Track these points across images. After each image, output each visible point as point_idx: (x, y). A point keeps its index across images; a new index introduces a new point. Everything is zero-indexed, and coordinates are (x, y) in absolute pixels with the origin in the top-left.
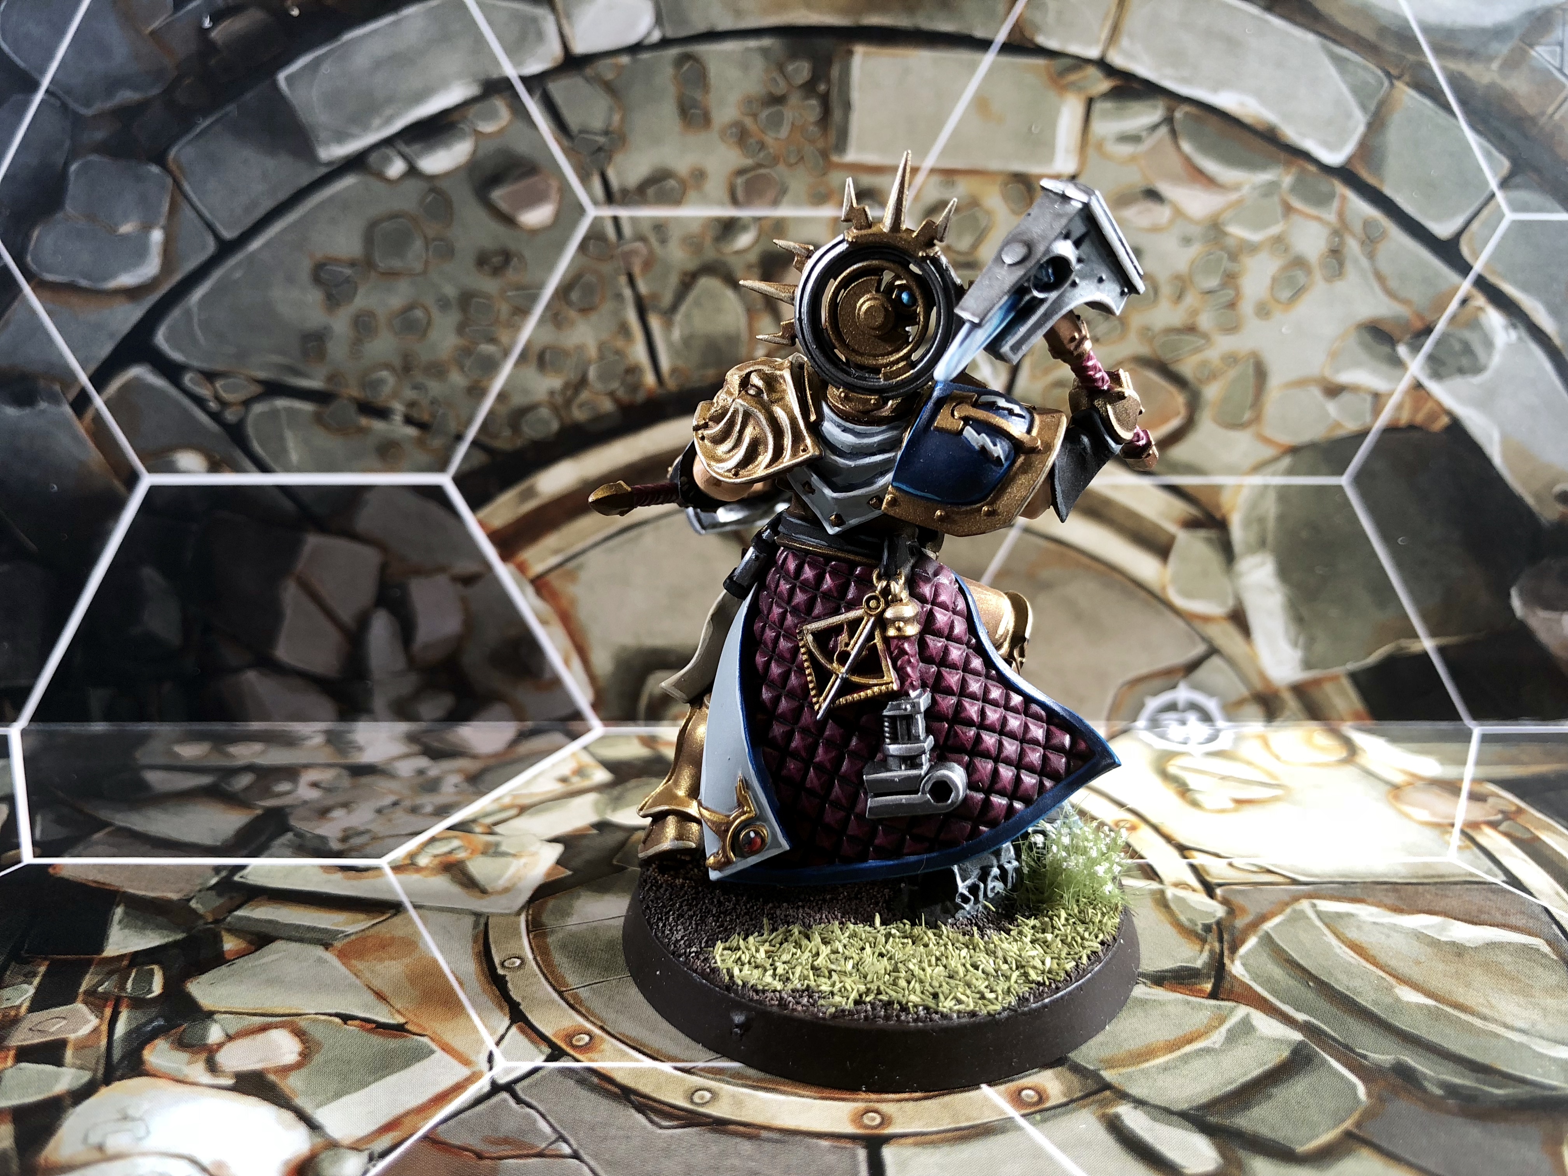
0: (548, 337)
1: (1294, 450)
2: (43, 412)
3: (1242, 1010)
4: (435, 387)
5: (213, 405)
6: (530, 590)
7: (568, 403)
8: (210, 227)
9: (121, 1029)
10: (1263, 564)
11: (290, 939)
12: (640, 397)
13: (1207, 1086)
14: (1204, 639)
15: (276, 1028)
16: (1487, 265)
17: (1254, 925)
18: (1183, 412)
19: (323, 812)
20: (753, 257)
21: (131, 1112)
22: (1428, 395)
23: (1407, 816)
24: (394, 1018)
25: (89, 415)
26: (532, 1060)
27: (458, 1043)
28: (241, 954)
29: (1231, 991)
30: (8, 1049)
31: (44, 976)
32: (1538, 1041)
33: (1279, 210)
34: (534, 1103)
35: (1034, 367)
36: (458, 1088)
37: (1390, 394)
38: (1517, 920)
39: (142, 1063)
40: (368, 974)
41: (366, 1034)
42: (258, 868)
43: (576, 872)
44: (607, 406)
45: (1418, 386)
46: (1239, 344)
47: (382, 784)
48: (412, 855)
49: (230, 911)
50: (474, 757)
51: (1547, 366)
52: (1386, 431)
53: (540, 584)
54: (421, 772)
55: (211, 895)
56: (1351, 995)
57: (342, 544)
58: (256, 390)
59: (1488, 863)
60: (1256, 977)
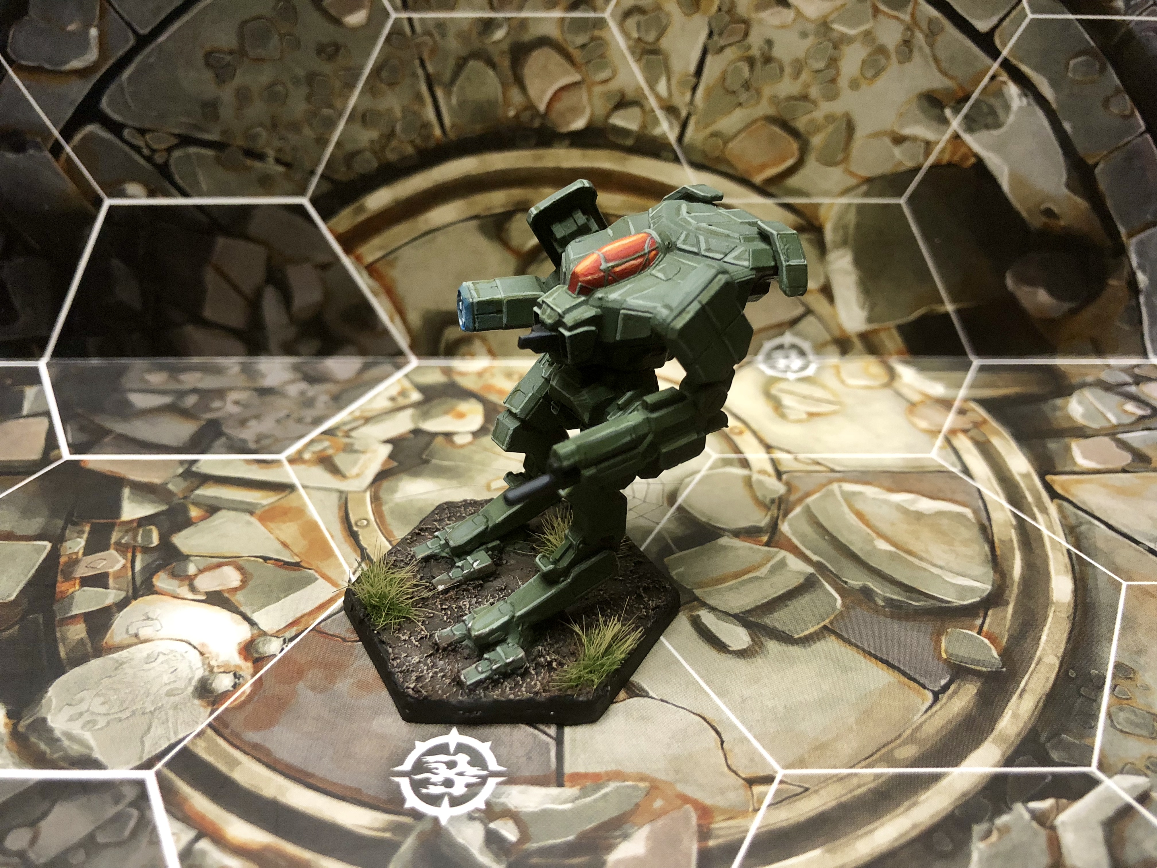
0: (368, 103)
1: (868, 180)
2: (32, 156)
3: (783, 553)
4: (294, 138)
5: (146, 152)
6: (365, 274)
7: (383, 149)
8: (129, 25)
9: (138, 566)
10: (845, 256)
11: (229, 509)
12: (432, 144)
13: (752, 600)
14: (803, 304)
15: (226, 565)
16: (1011, 50)
17: (801, 500)
18: (796, 154)
19: (243, 422)
20: (505, 46)
21: (150, 615)
22: (963, 143)
23: (914, 425)
24: (293, 559)
25: (63, 158)
27: (331, 574)
28: (203, 519)
29: (778, 542)
30: (75, 579)
31: (89, 533)
32: (948, 573)
33: (870, 11)
35: (697, 123)
36: (332, 600)
37: (937, 143)
38: (959, 497)
39: (153, 586)
40: (277, 532)
41: (278, 568)
42: (206, 462)
43: (400, 463)
44: (410, 150)
45: (956, 137)
46: (837, 107)
47: (279, 402)
48: (300, 452)
49: (192, 491)
50: (336, 382)
51: (1046, 123)
52: (932, 167)
53: (371, 270)
54: (303, 393)
55: (180, 480)
56: (848, 544)
57: (240, 243)
58: (175, 141)
59: (954, 458)
60: (795, 533)
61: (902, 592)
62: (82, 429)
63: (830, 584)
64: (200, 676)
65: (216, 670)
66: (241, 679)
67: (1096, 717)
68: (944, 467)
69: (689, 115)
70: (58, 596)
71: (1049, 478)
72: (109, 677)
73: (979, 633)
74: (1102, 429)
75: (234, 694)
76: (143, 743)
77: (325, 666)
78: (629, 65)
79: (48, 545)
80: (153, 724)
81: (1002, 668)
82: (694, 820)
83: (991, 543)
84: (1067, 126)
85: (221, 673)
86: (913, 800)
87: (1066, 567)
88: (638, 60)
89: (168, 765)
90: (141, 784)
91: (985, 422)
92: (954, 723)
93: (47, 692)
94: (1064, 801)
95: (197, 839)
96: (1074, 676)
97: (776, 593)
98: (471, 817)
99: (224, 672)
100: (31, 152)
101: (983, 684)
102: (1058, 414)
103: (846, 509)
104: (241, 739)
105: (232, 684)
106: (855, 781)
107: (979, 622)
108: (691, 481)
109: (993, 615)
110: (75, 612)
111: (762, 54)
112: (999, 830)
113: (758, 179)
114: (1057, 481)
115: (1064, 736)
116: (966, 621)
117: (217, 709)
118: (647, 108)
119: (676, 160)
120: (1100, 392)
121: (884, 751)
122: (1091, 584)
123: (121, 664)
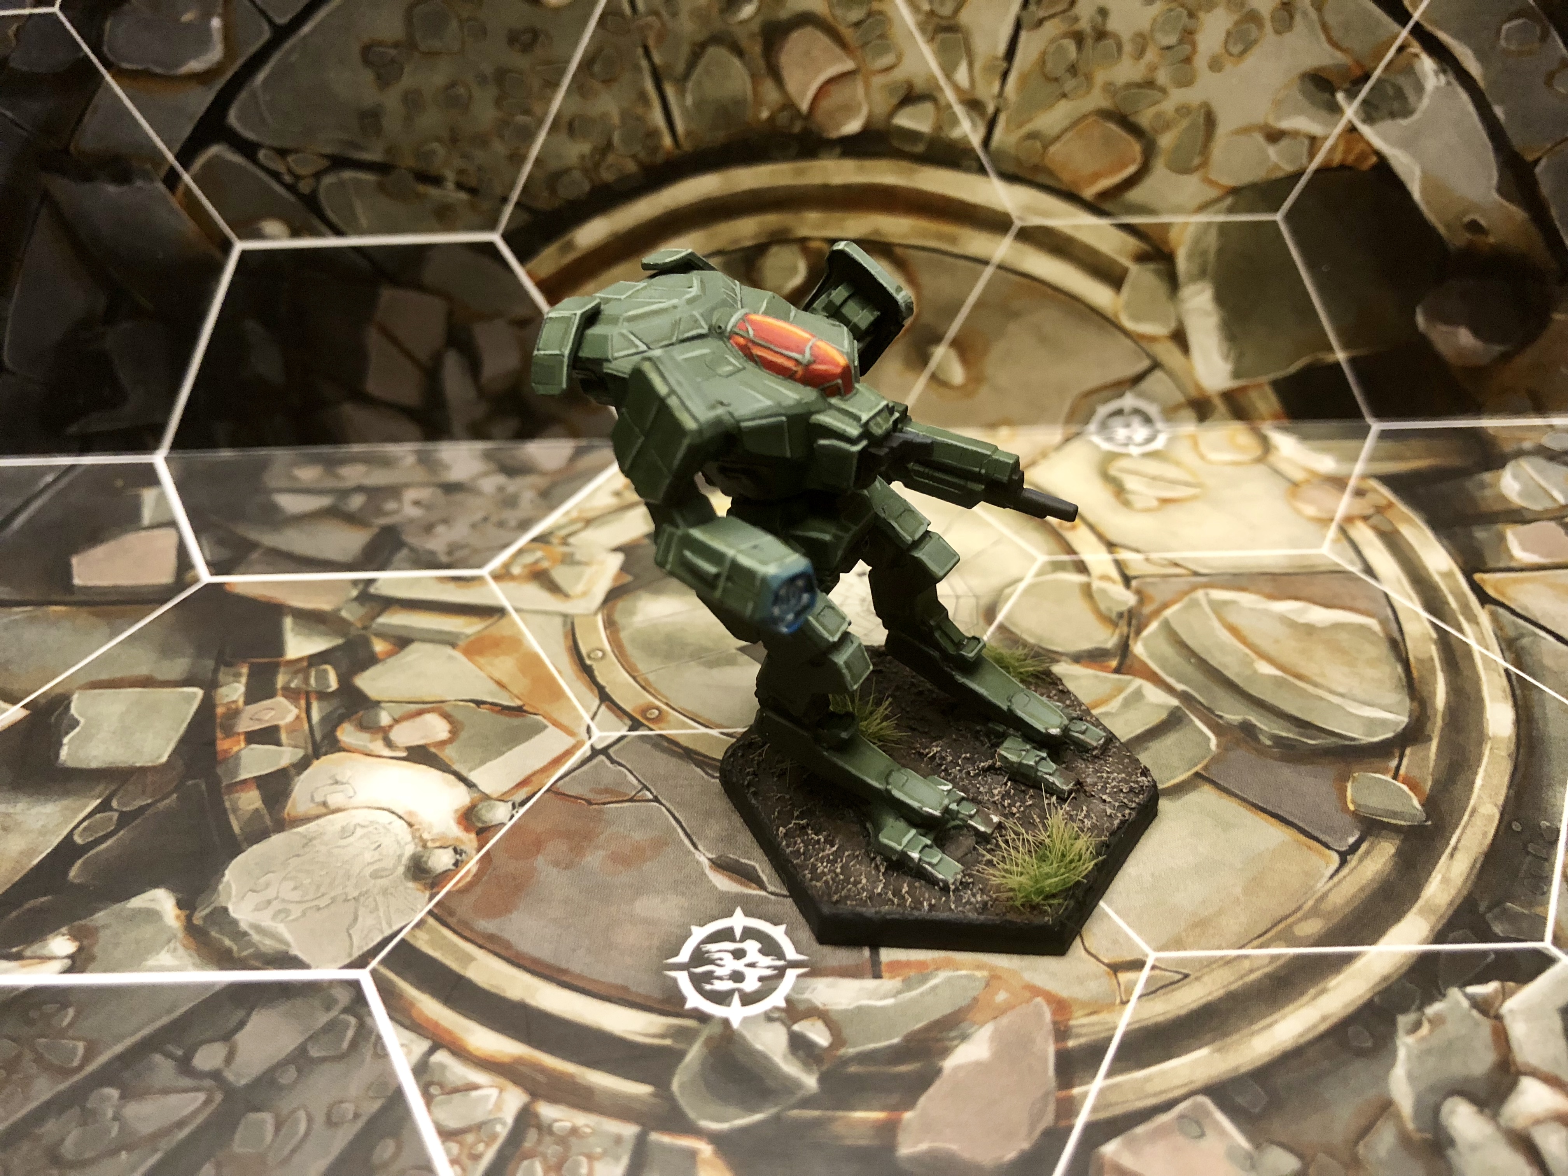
0: (576, 106)
1: (1234, 191)
2: (140, 188)
3: (1138, 682)
4: (480, 156)
5: (288, 179)
7: (597, 165)
8: (263, 13)
9: (316, 716)
10: (1202, 291)
11: (424, 640)
12: (660, 158)
14: (1148, 355)
15: (428, 712)
16: (1424, 13)
17: (1157, 613)
18: (1139, 158)
19: (428, 529)
20: (755, 27)
21: (339, 778)
22: (1361, 136)
23: (1298, 512)
24: (514, 702)
25: (180, 189)
26: (619, 730)
27: (563, 719)
28: (390, 654)
29: (1131, 667)
30: (239, 734)
31: (248, 676)
32: (1351, 702)
34: (624, 763)
35: (1008, 122)
36: (568, 753)
37: (1326, 138)
38: (1361, 604)
39: (337, 741)
40: (489, 668)
41: (494, 715)
42: (387, 580)
43: (636, 577)
44: (631, 167)
45: (1352, 129)
46: (1192, 96)
47: (472, 501)
48: (507, 566)
49: (373, 618)
50: (543, 473)
51: (1471, 108)
52: (1318, 171)
54: (501, 489)
55: (355, 605)
56: (1221, 669)
57: (413, 295)
58: (325, 163)
59: (1352, 554)
60: (1152, 656)
61: (1293, 728)
62: (221, 542)
63: (1201, 720)
64: (411, 853)
65: (430, 844)
66: (464, 855)
67: (1548, 881)
68: (1338, 565)
69: (997, 112)
70: (220, 757)
71: (1477, 576)
72: (298, 856)
73: (1395, 777)
74: (1546, 511)
75: (457, 874)
76: (350, 936)
77: (568, 835)
78: (918, 46)
79: (198, 693)
80: (360, 913)
81: (1426, 821)
82: (1048, 1016)
83: (1406, 663)
84: (1499, 111)
85: (437, 847)
86: (1320, 986)
87: (1504, 691)
88: (931, 40)
89: (383, 962)
90: (355, 985)
91: (1390, 505)
92: (1368, 891)
93: (223, 875)
94: (1511, 984)
95: (432, 1051)
96: (1519, 829)
97: (1131, 732)
98: (769, 1017)
99: (441, 847)
100: (139, 183)
101: (1403, 841)
102: (1488, 492)
103: (1216, 624)
104: (472, 930)
105: (453, 861)
106: (1247, 964)
107: (1394, 763)
108: (1014, 591)
109: (1412, 754)
110: (244, 775)
111: (1094, 28)
112: (1430, 1021)
113: (1089, 192)
114: (1489, 581)
115: (1509, 904)
116: (1377, 763)
117: (437, 893)
118: (943, 102)
119: (981, 170)
120: (1541, 462)
121: (1281, 926)
122: (1537, 712)
123: (310, 840)
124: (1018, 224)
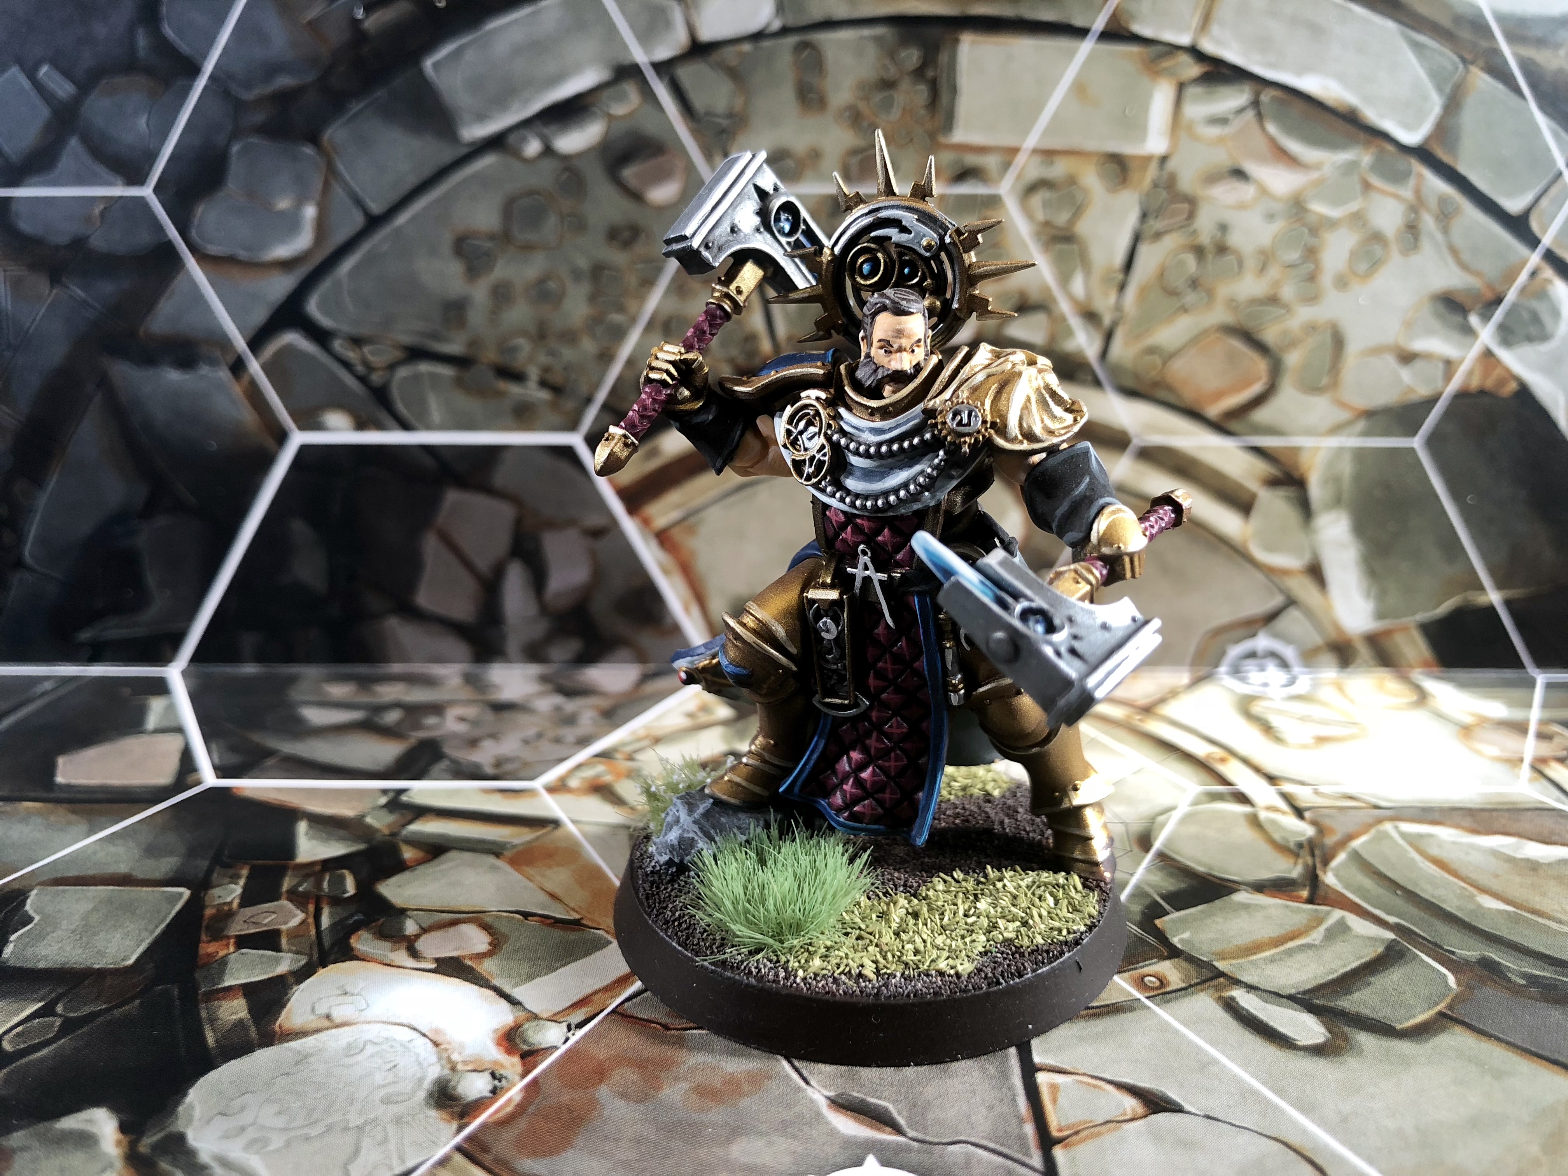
0: (673, 306)
1: (1369, 414)
2: (204, 375)
3: (1337, 914)
4: (568, 354)
5: (360, 369)
6: (654, 544)
8: (359, 201)
9: (326, 921)
10: (1339, 521)
11: (463, 849)
13: (1311, 976)
15: (465, 923)
16: (1555, 239)
17: (1343, 843)
18: (1265, 378)
19: (473, 743)
21: (349, 989)
22: (1498, 362)
23: (1478, 752)
24: (569, 915)
28: (423, 862)
29: (1326, 898)
30: (229, 937)
31: (248, 878)
33: (1358, 187)
35: (1126, 335)
37: (1461, 362)
39: (352, 949)
40: (539, 878)
41: (546, 928)
42: (421, 792)
45: (1488, 354)
46: (1318, 314)
47: (522, 718)
48: (563, 779)
49: (404, 825)
50: (606, 695)
52: (1456, 396)
53: (663, 538)
54: (558, 709)
55: (384, 812)
56: (1436, 902)
57: (480, 497)
58: (401, 354)
60: (1347, 886)
61: (1546, 966)
62: (233, 749)
63: (1429, 955)
64: (436, 1075)
65: (460, 1067)
66: (504, 1081)
69: (1114, 324)
70: (201, 961)
72: (287, 1074)
75: (495, 1102)
76: (347, 1173)
77: (640, 1064)
79: (185, 893)
80: (364, 1144)
85: (469, 1071)
93: (186, 1093)
97: (1344, 966)
99: (475, 1071)
100: (204, 370)
103: (1416, 856)
104: (513, 1170)
105: (490, 1087)
108: (1169, 819)
110: (229, 982)
111: (1214, 242)
113: (1214, 411)
117: (467, 1125)
118: (1057, 314)
119: (1096, 383)
123: (305, 1057)
124: (1136, 442)
